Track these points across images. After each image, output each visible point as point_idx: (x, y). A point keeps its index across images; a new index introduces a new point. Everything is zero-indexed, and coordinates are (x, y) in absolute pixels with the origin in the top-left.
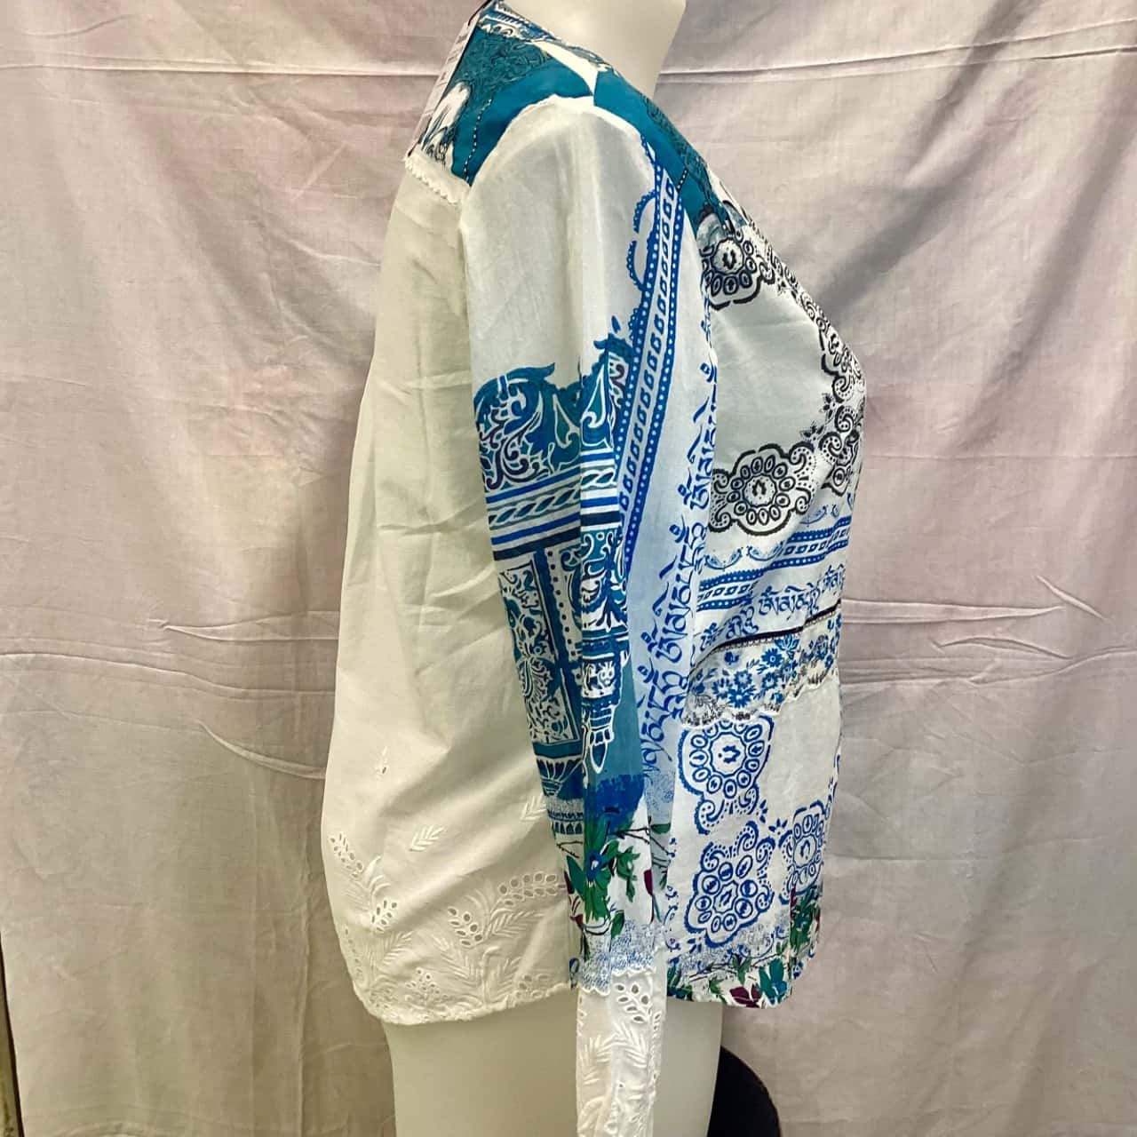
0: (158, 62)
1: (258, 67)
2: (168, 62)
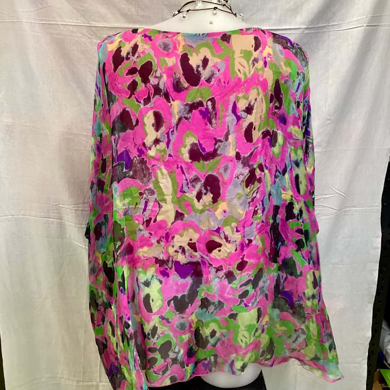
1: (94, 24)
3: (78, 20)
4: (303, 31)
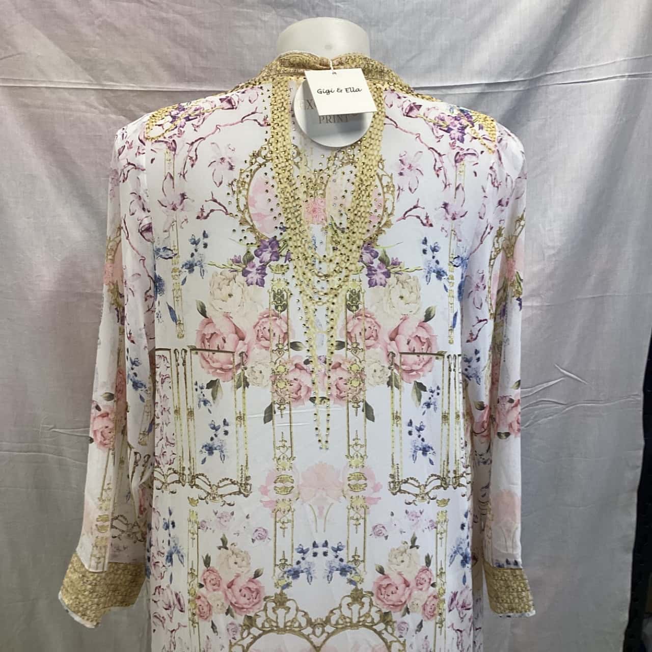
0: (44, 82)
1: (110, 85)
2: (51, 82)
3: (78, 79)
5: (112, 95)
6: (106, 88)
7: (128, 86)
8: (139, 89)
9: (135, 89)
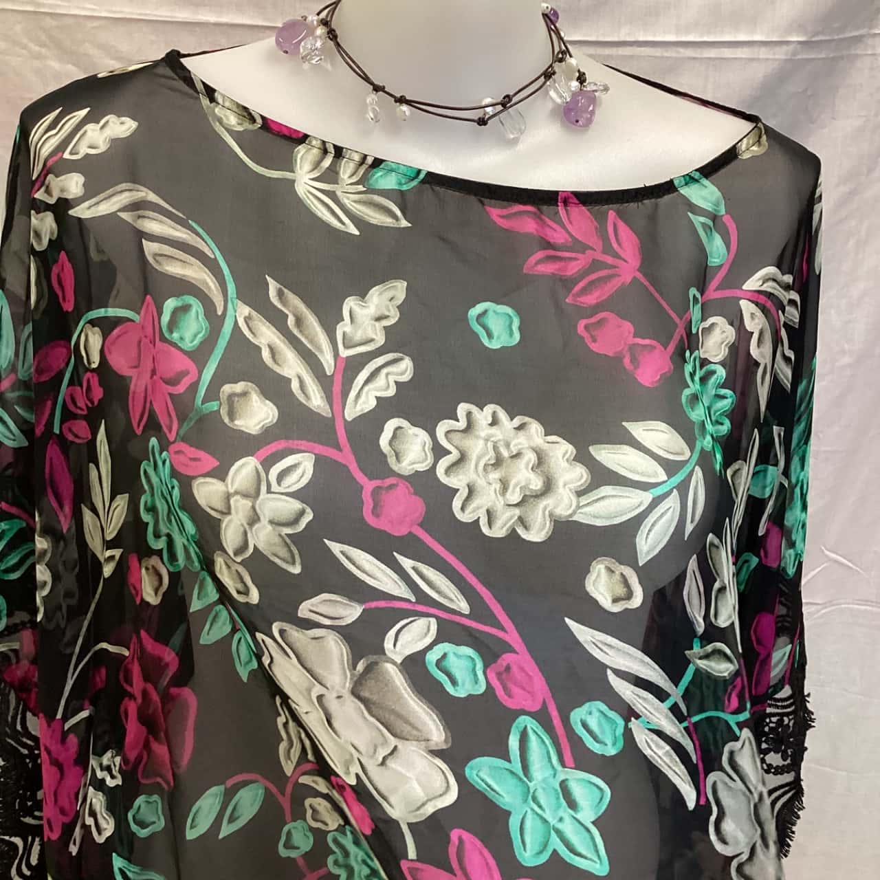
4: (794, 54)
5: (54, 23)
6: (42, 10)
7: (84, 9)
8: (104, 14)
9: (96, 14)
